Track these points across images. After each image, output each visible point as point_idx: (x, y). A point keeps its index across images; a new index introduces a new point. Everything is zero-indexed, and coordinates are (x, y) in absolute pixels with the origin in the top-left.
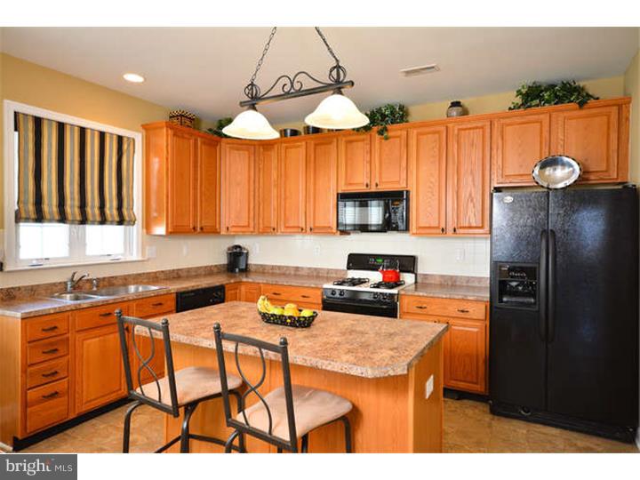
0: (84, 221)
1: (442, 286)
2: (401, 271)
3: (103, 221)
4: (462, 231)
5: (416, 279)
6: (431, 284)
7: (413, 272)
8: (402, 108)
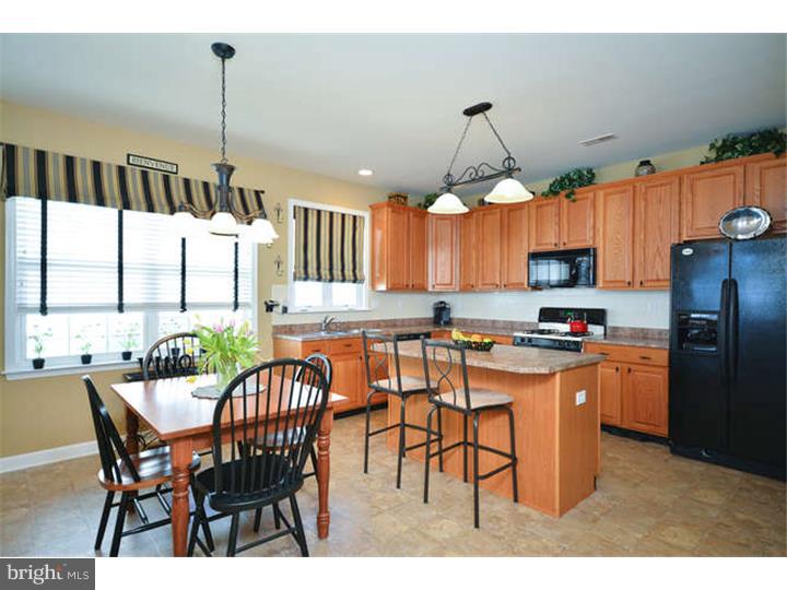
0: (331, 280)
1: (632, 337)
2: (589, 322)
3: (344, 280)
4: (649, 284)
5: (605, 330)
6: (620, 336)
7: (601, 324)
8: (590, 171)
